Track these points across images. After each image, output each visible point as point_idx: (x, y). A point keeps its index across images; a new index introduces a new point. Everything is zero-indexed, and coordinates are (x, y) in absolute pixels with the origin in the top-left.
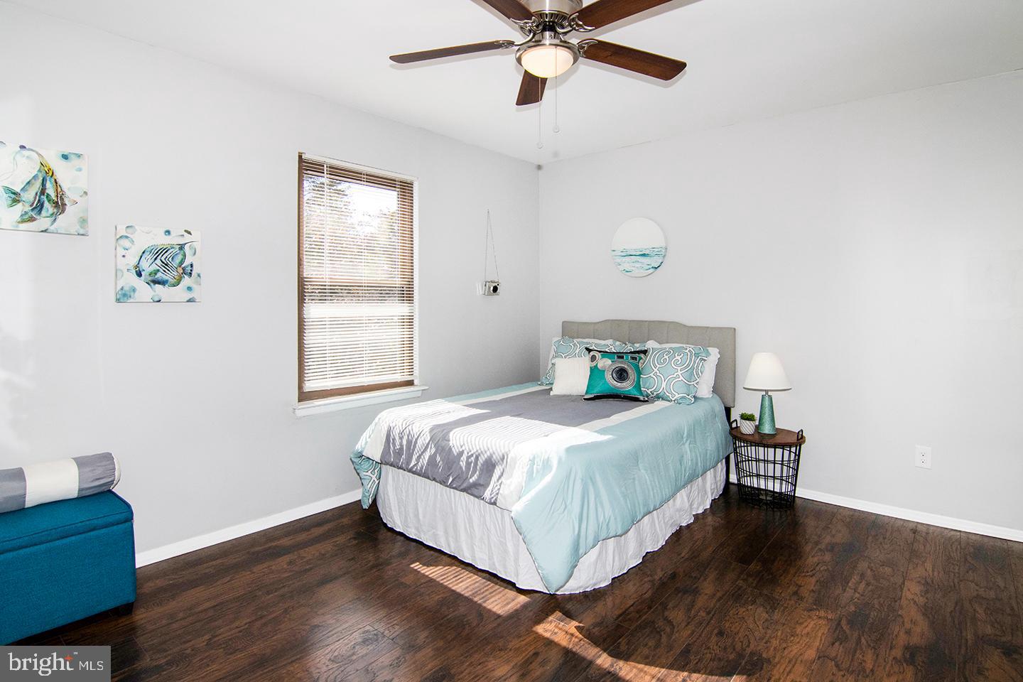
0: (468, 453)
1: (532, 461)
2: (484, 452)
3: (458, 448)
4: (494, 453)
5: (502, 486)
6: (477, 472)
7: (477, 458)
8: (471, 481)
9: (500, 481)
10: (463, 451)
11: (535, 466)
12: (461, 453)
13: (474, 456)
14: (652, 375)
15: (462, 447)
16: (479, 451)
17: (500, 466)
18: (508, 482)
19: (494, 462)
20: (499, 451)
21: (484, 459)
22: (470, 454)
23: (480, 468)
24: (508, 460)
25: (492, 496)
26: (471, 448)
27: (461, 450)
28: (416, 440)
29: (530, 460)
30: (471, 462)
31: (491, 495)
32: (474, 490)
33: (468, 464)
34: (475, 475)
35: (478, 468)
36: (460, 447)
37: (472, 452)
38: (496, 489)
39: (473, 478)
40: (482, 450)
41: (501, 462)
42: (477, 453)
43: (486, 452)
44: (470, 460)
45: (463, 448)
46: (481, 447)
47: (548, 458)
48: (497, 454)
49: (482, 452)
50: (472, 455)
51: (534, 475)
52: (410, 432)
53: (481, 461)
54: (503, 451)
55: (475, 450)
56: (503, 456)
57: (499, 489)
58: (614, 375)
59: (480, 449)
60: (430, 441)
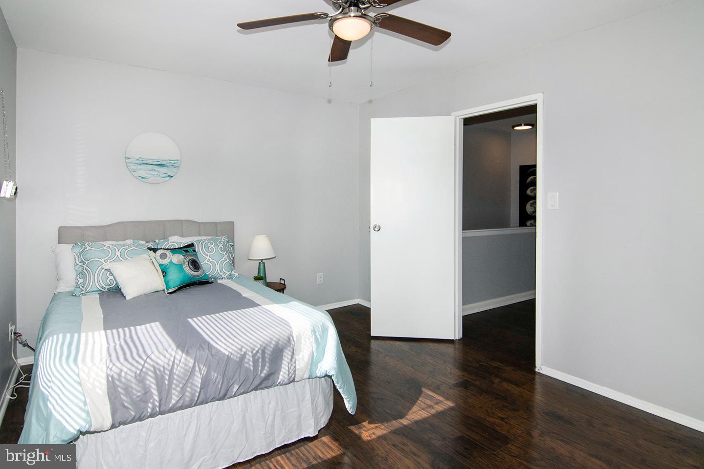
0: (252, 352)
1: (314, 331)
2: (269, 344)
3: (238, 353)
4: (279, 340)
5: (296, 362)
6: (267, 364)
7: (263, 352)
8: (263, 375)
9: (294, 360)
10: (245, 353)
11: (317, 333)
12: (243, 357)
13: (260, 351)
14: (206, 261)
15: (241, 350)
16: (264, 345)
17: (289, 348)
18: (300, 356)
19: (281, 347)
20: (282, 336)
21: (271, 349)
22: (254, 352)
23: (269, 359)
24: (295, 340)
25: (290, 375)
26: (252, 346)
27: (242, 353)
28: (171, 371)
29: (312, 331)
30: (258, 359)
31: (288, 375)
32: (267, 382)
33: (255, 362)
34: (266, 368)
35: (267, 360)
36: (239, 351)
37: (257, 349)
38: (292, 367)
39: (265, 371)
40: (266, 342)
41: (288, 344)
42: (262, 348)
43: (271, 343)
44: (256, 358)
45: (244, 350)
46: (263, 340)
47: (323, 324)
48: (282, 339)
49: (267, 344)
50: (257, 352)
51: (320, 341)
52: (154, 367)
53: (268, 352)
54: (286, 335)
55: (259, 346)
56: (289, 338)
57: (295, 367)
58: (191, 266)
59: (264, 343)
60: (195, 363)
